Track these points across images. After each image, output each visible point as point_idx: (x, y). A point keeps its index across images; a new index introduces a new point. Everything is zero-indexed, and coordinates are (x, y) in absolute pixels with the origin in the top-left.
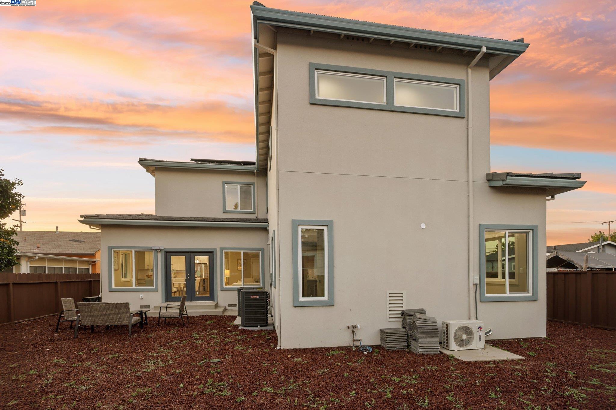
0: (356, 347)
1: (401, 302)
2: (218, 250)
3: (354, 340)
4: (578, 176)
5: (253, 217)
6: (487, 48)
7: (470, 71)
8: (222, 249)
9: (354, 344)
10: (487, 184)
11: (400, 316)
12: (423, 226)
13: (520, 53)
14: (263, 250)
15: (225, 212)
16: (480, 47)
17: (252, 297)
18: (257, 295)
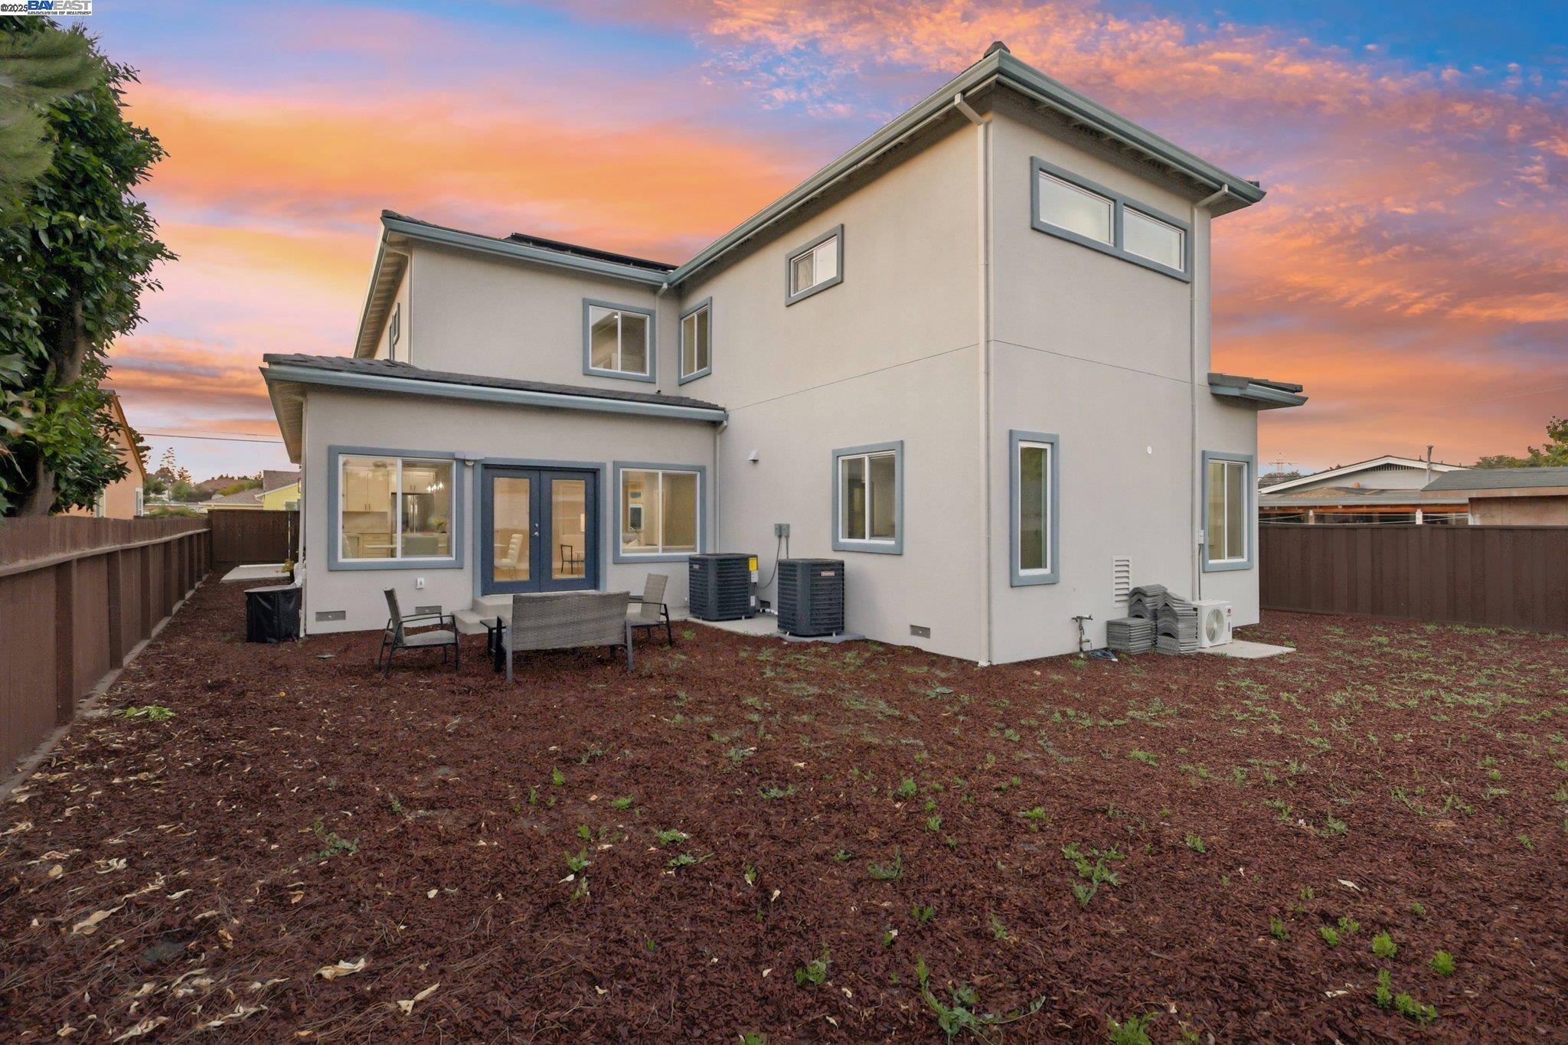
0: (1085, 653)
1: (1126, 574)
2: (609, 467)
3: (1081, 642)
4: (1299, 389)
5: (650, 390)
6: (1230, 188)
7: (1196, 211)
8: (617, 465)
9: (1081, 650)
10: (1208, 390)
11: (1125, 598)
12: (1150, 450)
13: (1254, 201)
14: (702, 470)
15: (587, 373)
16: (1221, 184)
17: (824, 574)
18: (831, 570)
